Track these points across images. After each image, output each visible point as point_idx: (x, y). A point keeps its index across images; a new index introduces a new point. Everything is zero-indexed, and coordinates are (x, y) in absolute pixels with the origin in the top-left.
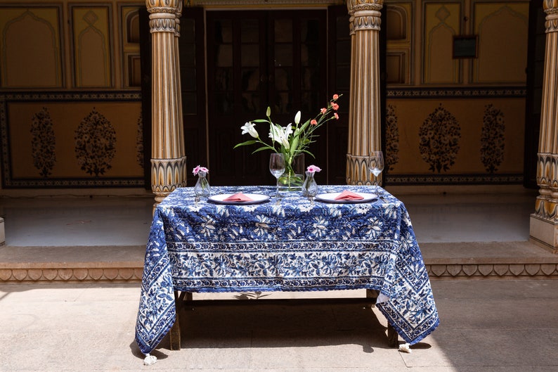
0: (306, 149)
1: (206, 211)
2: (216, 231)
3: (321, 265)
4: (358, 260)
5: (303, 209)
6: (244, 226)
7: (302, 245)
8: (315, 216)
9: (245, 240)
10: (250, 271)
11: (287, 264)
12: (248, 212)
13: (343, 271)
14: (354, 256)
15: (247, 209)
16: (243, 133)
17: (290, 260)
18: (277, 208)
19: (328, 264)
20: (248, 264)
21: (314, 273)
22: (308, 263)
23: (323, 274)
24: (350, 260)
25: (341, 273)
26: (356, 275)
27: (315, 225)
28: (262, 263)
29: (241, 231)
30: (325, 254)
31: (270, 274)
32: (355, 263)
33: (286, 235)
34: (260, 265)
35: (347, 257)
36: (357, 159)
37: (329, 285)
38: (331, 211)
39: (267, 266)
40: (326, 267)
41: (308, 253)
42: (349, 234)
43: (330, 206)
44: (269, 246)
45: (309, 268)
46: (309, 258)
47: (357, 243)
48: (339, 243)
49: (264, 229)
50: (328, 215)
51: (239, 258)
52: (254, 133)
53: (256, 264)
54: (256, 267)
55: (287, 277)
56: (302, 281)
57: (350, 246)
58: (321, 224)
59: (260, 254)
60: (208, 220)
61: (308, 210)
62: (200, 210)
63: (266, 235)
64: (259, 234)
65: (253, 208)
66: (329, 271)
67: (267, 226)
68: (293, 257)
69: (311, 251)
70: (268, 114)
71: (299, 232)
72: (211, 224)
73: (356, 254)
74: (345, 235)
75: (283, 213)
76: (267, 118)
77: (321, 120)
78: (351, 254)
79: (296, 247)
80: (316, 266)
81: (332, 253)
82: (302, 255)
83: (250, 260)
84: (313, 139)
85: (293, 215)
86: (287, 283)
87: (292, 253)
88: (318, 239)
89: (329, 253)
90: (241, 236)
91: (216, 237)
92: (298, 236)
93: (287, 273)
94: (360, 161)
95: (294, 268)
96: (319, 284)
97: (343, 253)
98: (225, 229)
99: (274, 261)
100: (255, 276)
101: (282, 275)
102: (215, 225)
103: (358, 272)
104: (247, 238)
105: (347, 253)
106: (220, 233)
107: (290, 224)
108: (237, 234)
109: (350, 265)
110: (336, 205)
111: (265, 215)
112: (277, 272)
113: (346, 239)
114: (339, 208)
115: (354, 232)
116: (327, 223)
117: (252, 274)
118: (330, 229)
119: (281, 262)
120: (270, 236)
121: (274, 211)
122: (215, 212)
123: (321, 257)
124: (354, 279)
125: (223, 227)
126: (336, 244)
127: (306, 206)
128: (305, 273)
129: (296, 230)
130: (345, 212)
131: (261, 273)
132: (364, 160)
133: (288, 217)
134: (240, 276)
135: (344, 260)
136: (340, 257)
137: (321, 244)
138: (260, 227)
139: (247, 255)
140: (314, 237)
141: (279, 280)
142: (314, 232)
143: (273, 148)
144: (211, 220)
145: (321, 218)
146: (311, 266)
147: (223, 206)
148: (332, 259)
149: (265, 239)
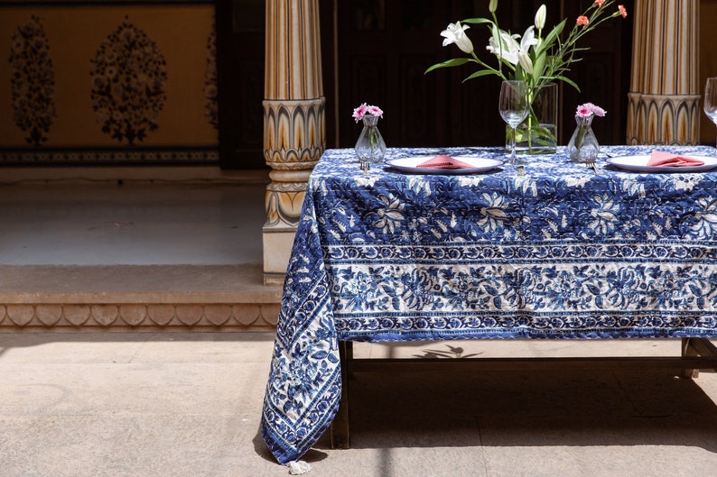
0: (565, 74)
1: (387, 186)
2: (405, 224)
3: (605, 288)
4: (676, 279)
5: (572, 182)
6: (458, 214)
7: (570, 250)
8: (594, 193)
9: (461, 240)
10: (470, 299)
11: (540, 286)
12: (466, 187)
13: (648, 299)
14: (668, 272)
15: (464, 181)
16: (446, 43)
17: (545, 279)
18: (521, 181)
19: (619, 285)
20: (465, 287)
21: (592, 303)
22: (579, 284)
23: (608, 305)
24: (661, 280)
25: (643, 303)
26: (673, 309)
27: (594, 213)
28: (493, 285)
29: (453, 224)
30: (612, 267)
31: (507, 306)
32: (670, 285)
33: (539, 232)
34: (488, 288)
35: (656, 273)
36: (653, 101)
37: (619, 328)
38: (626, 185)
39: (501, 291)
40: (614, 292)
41: (579, 266)
42: (658, 229)
43: (622, 175)
44: (507, 252)
45: (583, 293)
46: (581, 275)
47: (674, 247)
48: (640, 247)
49: (496, 219)
50: (621, 193)
51: (448, 275)
52: (466, 45)
53: (482, 287)
54: (481, 293)
55: (539, 310)
56: (569, 318)
57: (660, 252)
58: (606, 210)
59: (489, 267)
60: (391, 201)
61: (582, 182)
62: (376, 184)
63: (501, 231)
64: (487, 231)
65: (476, 180)
66: (620, 300)
67: (503, 214)
68: (552, 274)
69: (586, 261)
70: (493, 7)
71: (564, 225)
72: (396, 209)
73: (673, 267)
74: (652, 230)
75: (534, 188)
76: (489, 16)
77: (594, 17)
78: (663, 267)
79: (557, 253)
80: (594, 290)
81: (626, 265)
82: (569, 268)
83: (470, 279)
84: (577, 55)
85: (553, 194)
86: (541, 323)
87: (550, 266)
88: (599, 239)
89: (621, 265)
90: (453, 232)
91: (405, 236)
92: (562, 233)
93: (539, 304)
94: (660, 104)
95: (553, 294)
96: (601, 324)
97: (647, 265)
98: (423, 220)
99: (515, 281)
100: (478, 309)
101: (531, 307)
102: (405, 213)
103: (677, 303)
104: (465, 237)
105: (654, 265)
106: (413, 227)
107: (546, 209)
108: (445, 230)
109: (660, 288)
110: (634, 176)
111: (500, 193)
112: (520, 302)
113: (654, 238)
114: (641, 180)
115: (668, 225)
116: (617, 208)
117: (472, 304)
118: (623, 220)
119: (529, 283)
120: (507, 234)
121: (517, 185)
122: (404, 186)
123: (605, 272)
124: (669, 317)
125: (420, 215)
126: (635, 248)
127: (575, 177)
128: (575, 303)
129: (557, 221)
130: (652, 188)
131: (490, 303)
132: (668, 102)
133: (543, 197)
134: (449, 309)
135: (649, 279)
136: (642, 273)
137: (605, 247)
138: (490, 216)
139: (464, 269)
140: (591, 234)
141: (524, 317)
142: (593, 226)
143: (499, 73)
144: (397, 202)
145: (606, 198)
146: (586, 290)
147: (420, 177)
148: (626, 277)
149: (498, 238)
